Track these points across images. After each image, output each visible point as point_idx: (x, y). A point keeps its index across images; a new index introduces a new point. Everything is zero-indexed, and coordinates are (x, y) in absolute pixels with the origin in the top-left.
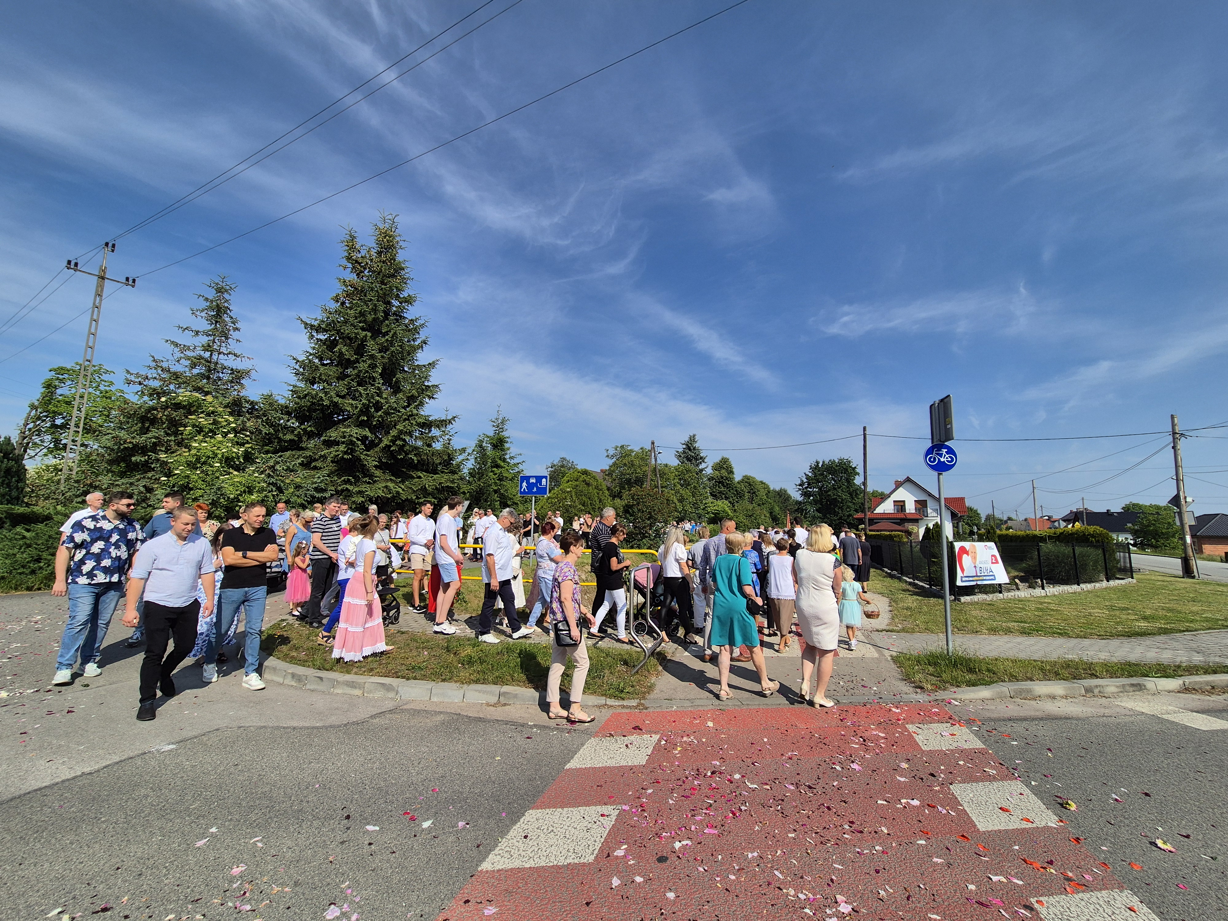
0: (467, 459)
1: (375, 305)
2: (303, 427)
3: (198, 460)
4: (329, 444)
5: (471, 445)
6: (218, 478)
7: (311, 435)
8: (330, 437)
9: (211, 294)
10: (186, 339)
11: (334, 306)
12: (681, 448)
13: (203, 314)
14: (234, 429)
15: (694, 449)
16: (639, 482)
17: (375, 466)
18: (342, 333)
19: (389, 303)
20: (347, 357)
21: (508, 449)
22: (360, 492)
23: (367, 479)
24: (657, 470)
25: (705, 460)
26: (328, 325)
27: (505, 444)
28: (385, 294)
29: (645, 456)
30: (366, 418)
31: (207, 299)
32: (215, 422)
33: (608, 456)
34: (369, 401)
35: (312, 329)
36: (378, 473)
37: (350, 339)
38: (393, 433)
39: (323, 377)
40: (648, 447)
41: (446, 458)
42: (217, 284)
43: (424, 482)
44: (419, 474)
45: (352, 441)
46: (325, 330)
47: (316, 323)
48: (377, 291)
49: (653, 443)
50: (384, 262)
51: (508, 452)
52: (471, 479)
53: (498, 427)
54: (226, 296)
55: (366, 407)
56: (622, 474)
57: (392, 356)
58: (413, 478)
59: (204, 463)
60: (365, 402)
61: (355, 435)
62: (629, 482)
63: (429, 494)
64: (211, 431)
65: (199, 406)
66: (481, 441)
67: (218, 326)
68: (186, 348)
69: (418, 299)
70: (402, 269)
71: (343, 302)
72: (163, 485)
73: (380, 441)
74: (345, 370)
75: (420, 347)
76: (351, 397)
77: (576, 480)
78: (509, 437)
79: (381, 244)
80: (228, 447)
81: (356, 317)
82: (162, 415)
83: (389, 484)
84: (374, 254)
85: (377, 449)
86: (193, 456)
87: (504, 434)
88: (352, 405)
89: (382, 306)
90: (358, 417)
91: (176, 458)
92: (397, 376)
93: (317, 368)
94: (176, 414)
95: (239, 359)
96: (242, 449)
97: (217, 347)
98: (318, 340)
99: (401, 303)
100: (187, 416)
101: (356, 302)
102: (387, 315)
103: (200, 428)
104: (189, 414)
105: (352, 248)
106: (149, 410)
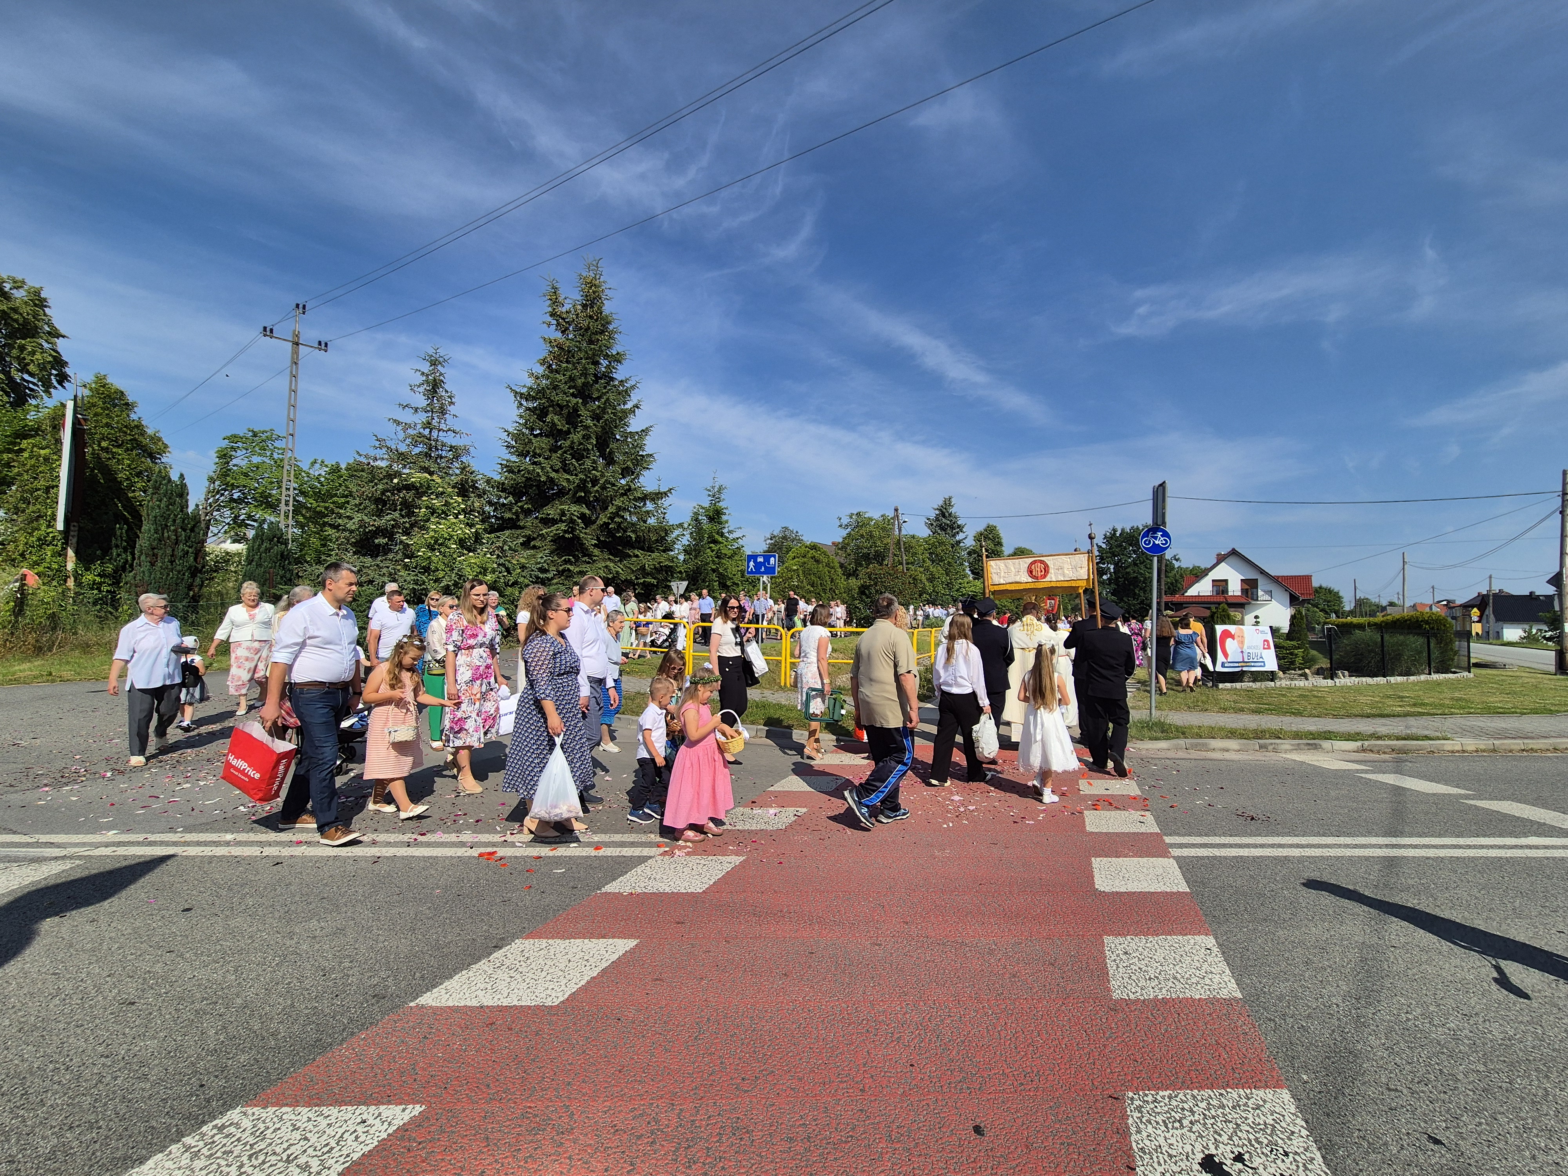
0: (683, 535)
1: (586, 369)
2: (519, 504)
3: (436, 541)
4: (547, 522)
5: (687, 519)
6: (455, 559)
7: (528, 512)
8: (549, 515)
9: (426, 368)
10: (407, 417)
11: (540, 370)
12: (933, 514)
13: (422, 389)
14: (463, 510)
15: (950, 515)
16: (879, 557)
17: (595, 546)
18: (552, 401)
19: (596, 363)
20: (559, 427)
21: (727, 522)
23: (586, 559)
24: (902, 543)
25: (964, 530)
26: (539, 392)
27: (723, 517)
28: (594, 355)
29: (887, 525)
30: (583, 494)
31: (423, 374)
32: (447, 504)
33: (840, 526)
34: (586, 475)
35: (521, 398)
36: (596, 552)
37: (561, 407)
38: (612, 509)
39: (538, 451)
40: (891, 514)
41: (664, 534)
42: (432, 356)
43: (644, 561)
44: (636, 552)
45: (572, 519)
46: (534, 399)
47: (524, 390)
48: (586, 352)
49: (896, 510)
50: (591, 317)
51: (727, 525)
52: (687, 557)
53: (714, 496)
54: (439, 367)
55: (584, 481)
56: (858, 547)
57: (606, 424)
58: (630, 556)
59: (441, 544)
60: (583, 477)
61: (576, 513)
62: (866, 557)
63: (648, 574)
64: (444, 512)
65: (429, 488)
66: (696, 514)
67: (435, 401)
68: (407, 427)
69: (628, 357)
70: (609, 323)
71: (551, 365)
72: (406, 567)
73: (597, 518)
74: (556, 442)
75: (632, 411)
76: (565, 471)
77: (804, 557)
78: (726, 508)
79: (587, 296)
80: (461, 529)
81: (566, 383)
82: (398, 498)
83: (608, 563)
84: (579, 307)
85: (593, 527)
86: (432, 537)
87: (721, 504)
88: (568, 480)
89: (591, 368)
90: (576, 493)
91: (415, 540)
92: (611, 446)
93: (530, 441)
94: (409, 495)
95: (458, 436)
96: (473, 530)
97: (436, 424)
98: (528, 409)
99: (610, 362)
100: (419, 498)
101: (564, 365)
102: (597, 378)
103: (433, 509)
104: (419, 495)
105: (555, 302)
106: (383, 493)
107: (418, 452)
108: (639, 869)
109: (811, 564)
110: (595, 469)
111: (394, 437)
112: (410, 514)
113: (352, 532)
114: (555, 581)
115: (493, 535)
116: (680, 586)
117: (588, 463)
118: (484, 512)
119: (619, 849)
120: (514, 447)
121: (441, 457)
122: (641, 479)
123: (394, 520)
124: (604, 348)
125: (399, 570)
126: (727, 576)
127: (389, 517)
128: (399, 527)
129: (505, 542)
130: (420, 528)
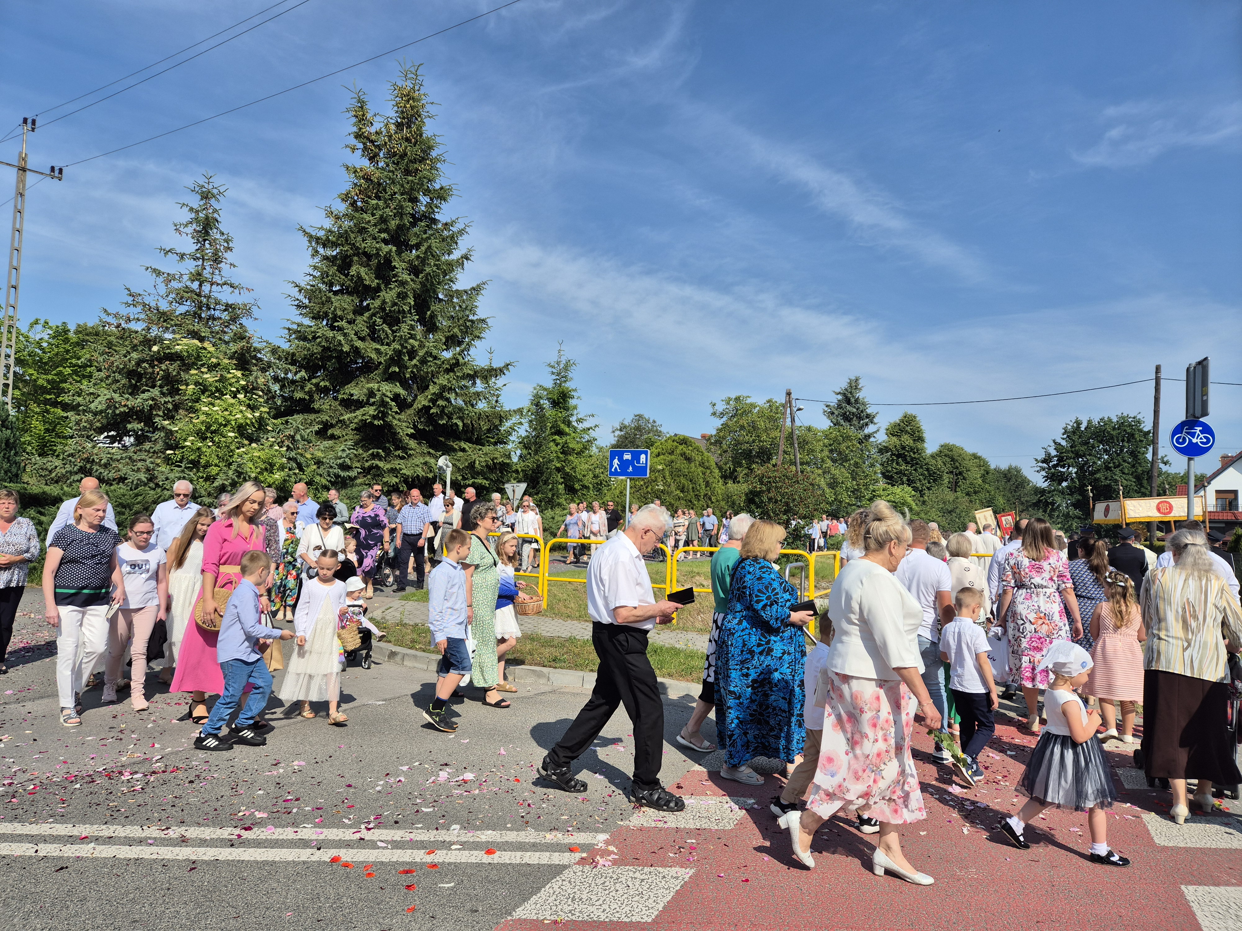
0: (521, 423)
1: (401, 207)
2: (314, 381)
3: (208, 428)
4: (350, 404)
5: (525, 403)
6: (232, 451)
7: (324, 392)
8: (352, 395)
9: (195, 202)
10: (170, 266)
11: (342, 207)
12: (834, 400)
13: (190, 230)
14: (243, 388)
15: (857, 401)
16: (765, 455)
17: (411, 436)
18: (358, 248)
19: (414, 200)
20: (367, 283)
21: (575, 408)
22: (393, 471)
23: (399, 452)
24: (795, 437)
25: (875, 420)
26: (340, 236)
27: (570, 401)
28: (412, 189)
30: (397, 370)
32: (222, 379)
33: (714, 414)
34: (402, 345)
35: (317, 243)
36: (412, 443)
37: (369, 256)
38: (433, 389)
39: (339, 313)
40: (781, 399)
41: (497, 423)
42: (202, 187)
43: (473, 457)
44: (463, 445)
45: (383, 401)
46: (335, 245)
47: (321, 234)
48: (402, 186)
49: (789, 394)
50: (407, 140)
51: (575, 412)
52: (525, 452)
53: (559, 374)
54: (213, 201)
55: (399, 353)
56: (738, 443)
57: (427, 279)
58: (455, 450)
59: (215, 432)
60: (398, 347)
61: (388, 394)
62: (748, 455)
64: (218, 390)
65: (198, 358)
66: (537, 397)
67: (207, 246)
68: (170, 278)
69: (455, 192)
70: (430, 148)
71: (355, 202)
72: (168, 460)
73: (414, 401)
74: (361, 302)
75: (460, 263)
76: (374, 340)
77: (672, 453)
78: (575, 390)
79: (402, 112)
80: (241, 411)
81: (375, 225)
82: (159, 370)
83: (428, 459)
84: (393, 127)
85: (410, 411)
86: (202, 423)
87: (567, 385)
88: (378, 351)
89: (408, 207)
90: (388, 367)
91: (180, 425)
92: (432, 308)
93: (329, 300)
94: (173, 368)
95: (237, 291)
96: (257, 414)
97: (208, 276)
98: (326, 258)
99: (431, 199)
100: (187, 370)
101: (374, 202)
102: (415, 220)
103: (205, 386)
104: (186, 367)
105: (362, 119)
106: (139, 363)
107: (183, 311)
108: (555, 884)
109: (681, 463)
110: (413, 337)
111: (153, 291)
112: (174, 391)
113: (95, 414)
114: (359, 481)
115: (279, 421)
116: (517, 490)
117: (404, 329)
118: (269, 391)
119: (519, 854)
120: (306, 307)
121: (214, 319)
122: (472, 351)
123: (153, 399)
124: (425, 181)
125: (158, 465)
126: (575, 477)
127: (146, 395)
128: (159, 409)
129: (297, 430)
130: (187, 410)
